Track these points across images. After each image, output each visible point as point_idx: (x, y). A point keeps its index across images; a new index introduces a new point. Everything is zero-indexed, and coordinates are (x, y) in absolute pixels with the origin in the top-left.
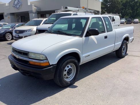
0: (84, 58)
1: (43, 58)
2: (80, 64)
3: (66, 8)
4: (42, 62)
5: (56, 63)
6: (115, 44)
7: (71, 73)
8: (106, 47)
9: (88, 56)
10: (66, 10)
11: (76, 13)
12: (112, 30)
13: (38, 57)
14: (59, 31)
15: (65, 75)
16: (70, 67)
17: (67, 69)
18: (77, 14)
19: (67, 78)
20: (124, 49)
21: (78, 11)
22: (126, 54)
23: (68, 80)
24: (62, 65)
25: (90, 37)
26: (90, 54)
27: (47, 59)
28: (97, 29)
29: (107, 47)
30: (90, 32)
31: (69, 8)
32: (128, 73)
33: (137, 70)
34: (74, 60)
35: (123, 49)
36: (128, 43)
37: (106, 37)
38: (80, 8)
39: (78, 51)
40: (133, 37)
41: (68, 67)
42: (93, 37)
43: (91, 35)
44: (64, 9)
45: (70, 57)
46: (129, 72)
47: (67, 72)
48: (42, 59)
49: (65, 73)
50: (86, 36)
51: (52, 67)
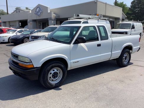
0: (72, 64)
1: (28, 61)
2: (69, 69)
3: (78, 16)
4: (27, 64)
5: (40, 66)
6: (112, 52)
7: (57, 77)
8: (100, 55)
9: (77, 62)
10: (78, 17)
11: (87, 21)
12: (107, 38)
13: (24, 59)
15: (50, 78)
16: (56, 71)
17: (52, 72)
19: (53, 80)
20: (126, 59)
21: (89, 18)
23: (54, 83)
24: (46, 68)
25: (79, 44)
27: (31, 62)
29: (102, 55)
31: (81, 16)
32: (118, 82)
34: (60, 64)
35: (124, 58)
36: (132, 52)
37: (99, 45)
38: (93, 15)
40: (139, 46)
41: (54, 70)
42: (82, 44)
44: (76, 17)
46: (120, 81)
47: (53, 75)
50: (75, 43)
51: (36, 69)
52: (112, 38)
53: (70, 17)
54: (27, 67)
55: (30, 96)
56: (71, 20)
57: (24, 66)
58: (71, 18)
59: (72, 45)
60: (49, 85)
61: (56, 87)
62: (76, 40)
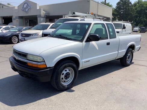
1: (40, 60)
2: (80, 69)
3: (74, 13)
4: (39, 64)
5: (53, 65)
6: (119, 51)
7: (69, 77)
8: (108, 54)
9: (88, 61)
10: (74, 15)
12: (115, 37)
13: (36, 59)
14: (61, 36)
15: (62, 79)
16: (68, 71)
17: (64, 72)
18: (84, 20)
19: (64, 81)
20: (129, 58)
21: (86, 17)
22: (131, 63)
23: (65, 84)
24: (59, 68)
26: (91, 59)
27: (44, 61)
28: (97, 35)
29: (110, 54)
30: (91, 38)
31: (77, 14)
32: (129, 81)
33: (140, 79)
34: (72, 64)
35: (128, 57)
36: (134, 51)
37: (108, 44)
38: (88, 14)
39: (78, 56)
40: (140, 46)
41: (66, 71)
42: (94, 43)
43: (91, 41)
44: (72, 14)
45: (69, 61)
46: (130, 81)
47: (65, 76)
49: (62, 76)
50: (87, 41)
51: (49, 69)
52: (119, 37)
53: (64, 15)
54: (39, 67)
55: (42, 99)
56: (66, 18)
57: (34, 66)
59: (84, 43)
60: (62, 87)
61: (68, 89)
62: (88, 38)
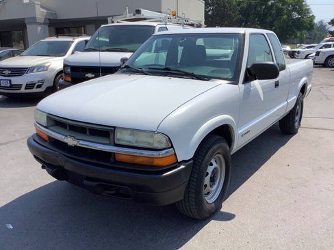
0: (240, 139)
1: (160, 142)
3: (138, 12)
4: (155, 154)
6: (288, 101)
9: (247, 132)
11: (164, 26)
12: (284, 68)
13: (143, 140)
15: (206, 186)
16: (214, 165)
17: (209, 169)
18: (166, 29)
19: (208, 193)
23: (210, 200)
24: (202, 160)
26: (250, 128)
27: (172, 147)
31: (145, 13)
40: (310, 86)
41: (211, 164)
44: (132, 15)
47: (211, 178)
48: (156, 145)
50: (247, 80)
51: (182, 167)
53: (112, 16)
56: (116, 24)
58: (115, 18)
59: (241, 85)
62: (247, 72)
